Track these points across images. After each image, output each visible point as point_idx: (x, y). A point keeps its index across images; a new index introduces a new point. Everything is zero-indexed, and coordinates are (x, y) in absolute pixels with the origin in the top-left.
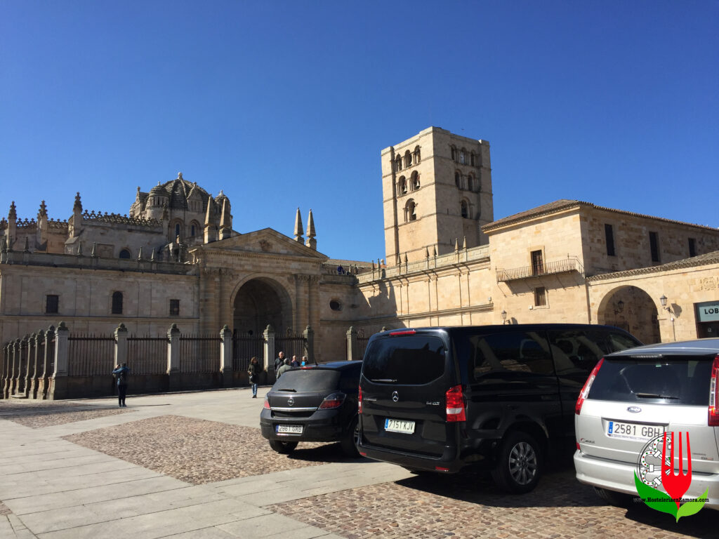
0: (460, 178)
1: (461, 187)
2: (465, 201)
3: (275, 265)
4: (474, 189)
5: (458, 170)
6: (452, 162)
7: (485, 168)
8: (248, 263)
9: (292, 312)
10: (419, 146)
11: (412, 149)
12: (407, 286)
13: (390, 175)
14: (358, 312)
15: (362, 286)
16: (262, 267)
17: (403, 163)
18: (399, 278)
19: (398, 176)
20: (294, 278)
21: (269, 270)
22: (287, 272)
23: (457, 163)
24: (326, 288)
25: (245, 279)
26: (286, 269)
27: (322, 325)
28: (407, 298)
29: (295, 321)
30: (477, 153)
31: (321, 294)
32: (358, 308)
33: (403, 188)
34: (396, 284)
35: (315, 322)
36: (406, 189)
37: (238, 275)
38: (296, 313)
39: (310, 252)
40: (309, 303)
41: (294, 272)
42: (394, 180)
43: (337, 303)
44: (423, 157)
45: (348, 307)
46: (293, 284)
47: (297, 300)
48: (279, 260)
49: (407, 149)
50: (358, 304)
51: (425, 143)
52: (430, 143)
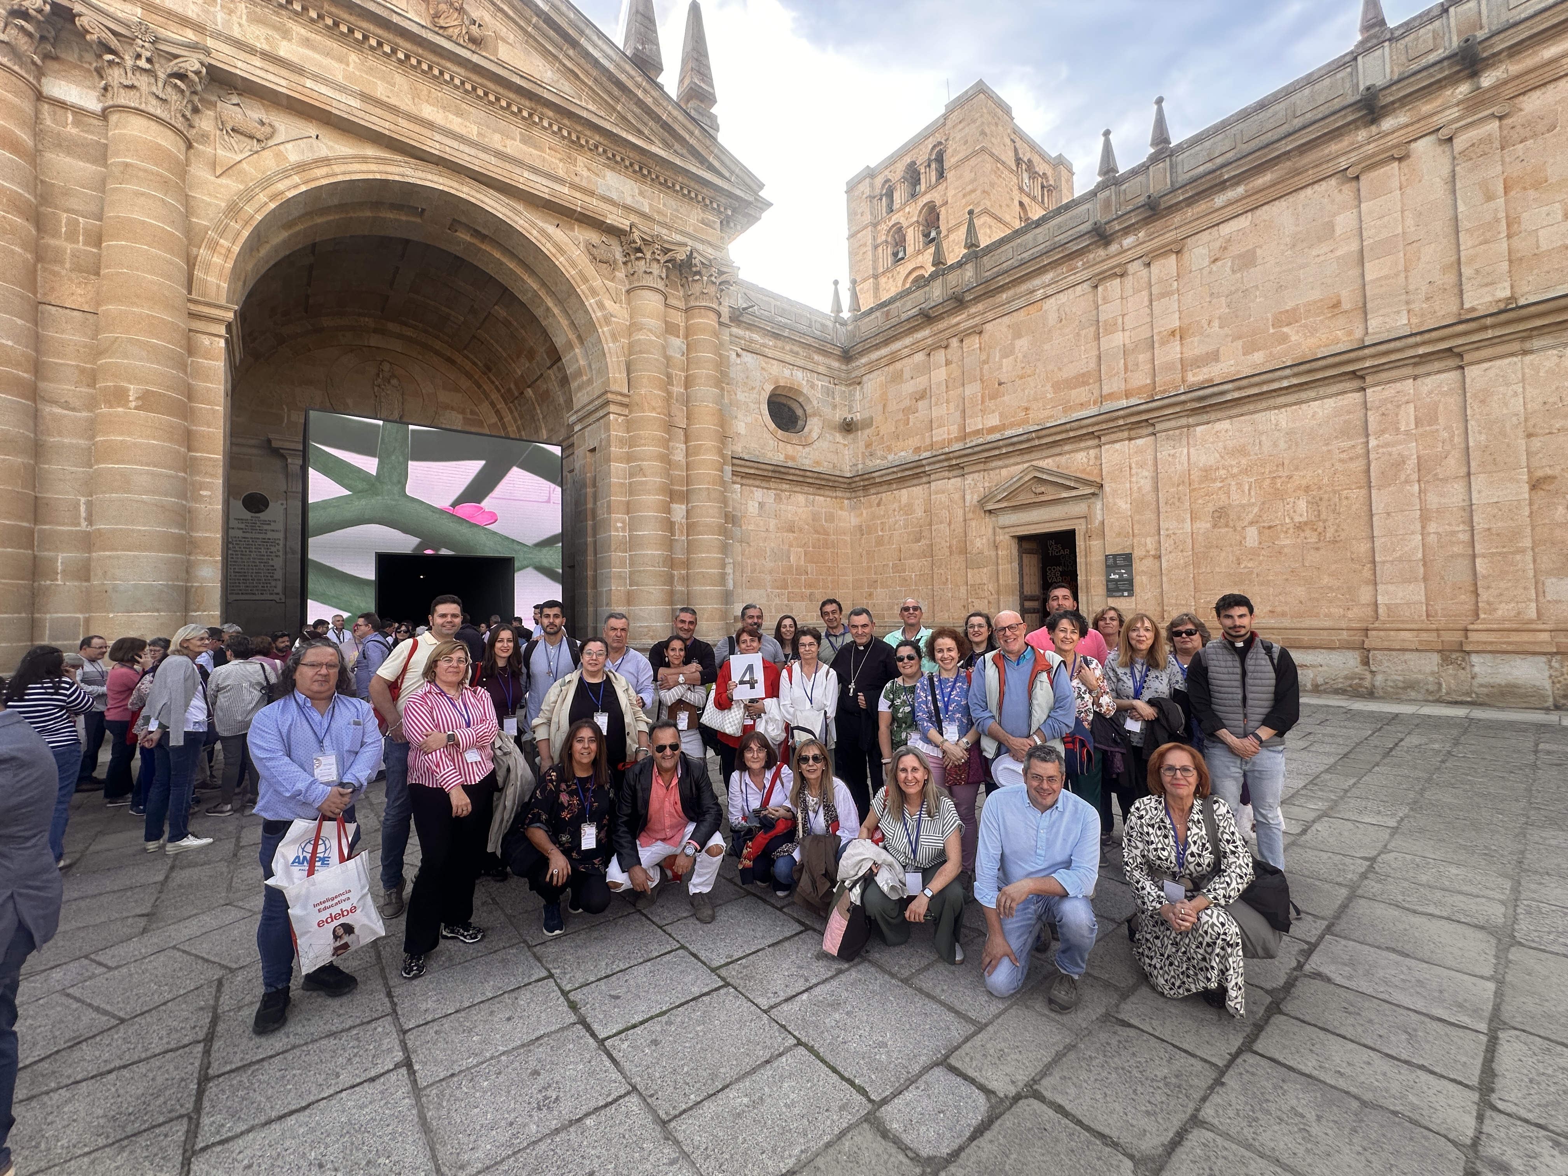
3: (514, 146)
9: (607, 403)
10: (940, 143)
11: (922, 156)
12: (1177, 253)
13: (865, 227)
14: (868, 445)
15: (887, 342)
16: (430, 125)
17: (896, 196)
18: (1117, 228)
19: (884, 227)
20: (618, 253)
21: (477, 162)
22: (578, 201)
23: (1021, 189)
24: (755, 337)
25: (324, 171)
26: (573, 186)
27: (739, 479)
28: (1177, 315)
29: (622, 442)
30: (1052, 182)
31: (734, 355)
32: (867, 432)
33: (895, 254)
34: (1085, 275)
35: (711, 457)
36: (901, 255)
37: (263, 124)
38: (626, 406)
39: (692, 141)
40: (687, 377)
41: (614, 218)
42: (874, 238)
43: (790, 409)
44: (953, 160)
45: (828, 425)
46: (612, 280)
47: (631, 348)
48: (536, 132)
49: (908, 160)
50: (866, 415)
51: (961, 126)
52: (974, 121)
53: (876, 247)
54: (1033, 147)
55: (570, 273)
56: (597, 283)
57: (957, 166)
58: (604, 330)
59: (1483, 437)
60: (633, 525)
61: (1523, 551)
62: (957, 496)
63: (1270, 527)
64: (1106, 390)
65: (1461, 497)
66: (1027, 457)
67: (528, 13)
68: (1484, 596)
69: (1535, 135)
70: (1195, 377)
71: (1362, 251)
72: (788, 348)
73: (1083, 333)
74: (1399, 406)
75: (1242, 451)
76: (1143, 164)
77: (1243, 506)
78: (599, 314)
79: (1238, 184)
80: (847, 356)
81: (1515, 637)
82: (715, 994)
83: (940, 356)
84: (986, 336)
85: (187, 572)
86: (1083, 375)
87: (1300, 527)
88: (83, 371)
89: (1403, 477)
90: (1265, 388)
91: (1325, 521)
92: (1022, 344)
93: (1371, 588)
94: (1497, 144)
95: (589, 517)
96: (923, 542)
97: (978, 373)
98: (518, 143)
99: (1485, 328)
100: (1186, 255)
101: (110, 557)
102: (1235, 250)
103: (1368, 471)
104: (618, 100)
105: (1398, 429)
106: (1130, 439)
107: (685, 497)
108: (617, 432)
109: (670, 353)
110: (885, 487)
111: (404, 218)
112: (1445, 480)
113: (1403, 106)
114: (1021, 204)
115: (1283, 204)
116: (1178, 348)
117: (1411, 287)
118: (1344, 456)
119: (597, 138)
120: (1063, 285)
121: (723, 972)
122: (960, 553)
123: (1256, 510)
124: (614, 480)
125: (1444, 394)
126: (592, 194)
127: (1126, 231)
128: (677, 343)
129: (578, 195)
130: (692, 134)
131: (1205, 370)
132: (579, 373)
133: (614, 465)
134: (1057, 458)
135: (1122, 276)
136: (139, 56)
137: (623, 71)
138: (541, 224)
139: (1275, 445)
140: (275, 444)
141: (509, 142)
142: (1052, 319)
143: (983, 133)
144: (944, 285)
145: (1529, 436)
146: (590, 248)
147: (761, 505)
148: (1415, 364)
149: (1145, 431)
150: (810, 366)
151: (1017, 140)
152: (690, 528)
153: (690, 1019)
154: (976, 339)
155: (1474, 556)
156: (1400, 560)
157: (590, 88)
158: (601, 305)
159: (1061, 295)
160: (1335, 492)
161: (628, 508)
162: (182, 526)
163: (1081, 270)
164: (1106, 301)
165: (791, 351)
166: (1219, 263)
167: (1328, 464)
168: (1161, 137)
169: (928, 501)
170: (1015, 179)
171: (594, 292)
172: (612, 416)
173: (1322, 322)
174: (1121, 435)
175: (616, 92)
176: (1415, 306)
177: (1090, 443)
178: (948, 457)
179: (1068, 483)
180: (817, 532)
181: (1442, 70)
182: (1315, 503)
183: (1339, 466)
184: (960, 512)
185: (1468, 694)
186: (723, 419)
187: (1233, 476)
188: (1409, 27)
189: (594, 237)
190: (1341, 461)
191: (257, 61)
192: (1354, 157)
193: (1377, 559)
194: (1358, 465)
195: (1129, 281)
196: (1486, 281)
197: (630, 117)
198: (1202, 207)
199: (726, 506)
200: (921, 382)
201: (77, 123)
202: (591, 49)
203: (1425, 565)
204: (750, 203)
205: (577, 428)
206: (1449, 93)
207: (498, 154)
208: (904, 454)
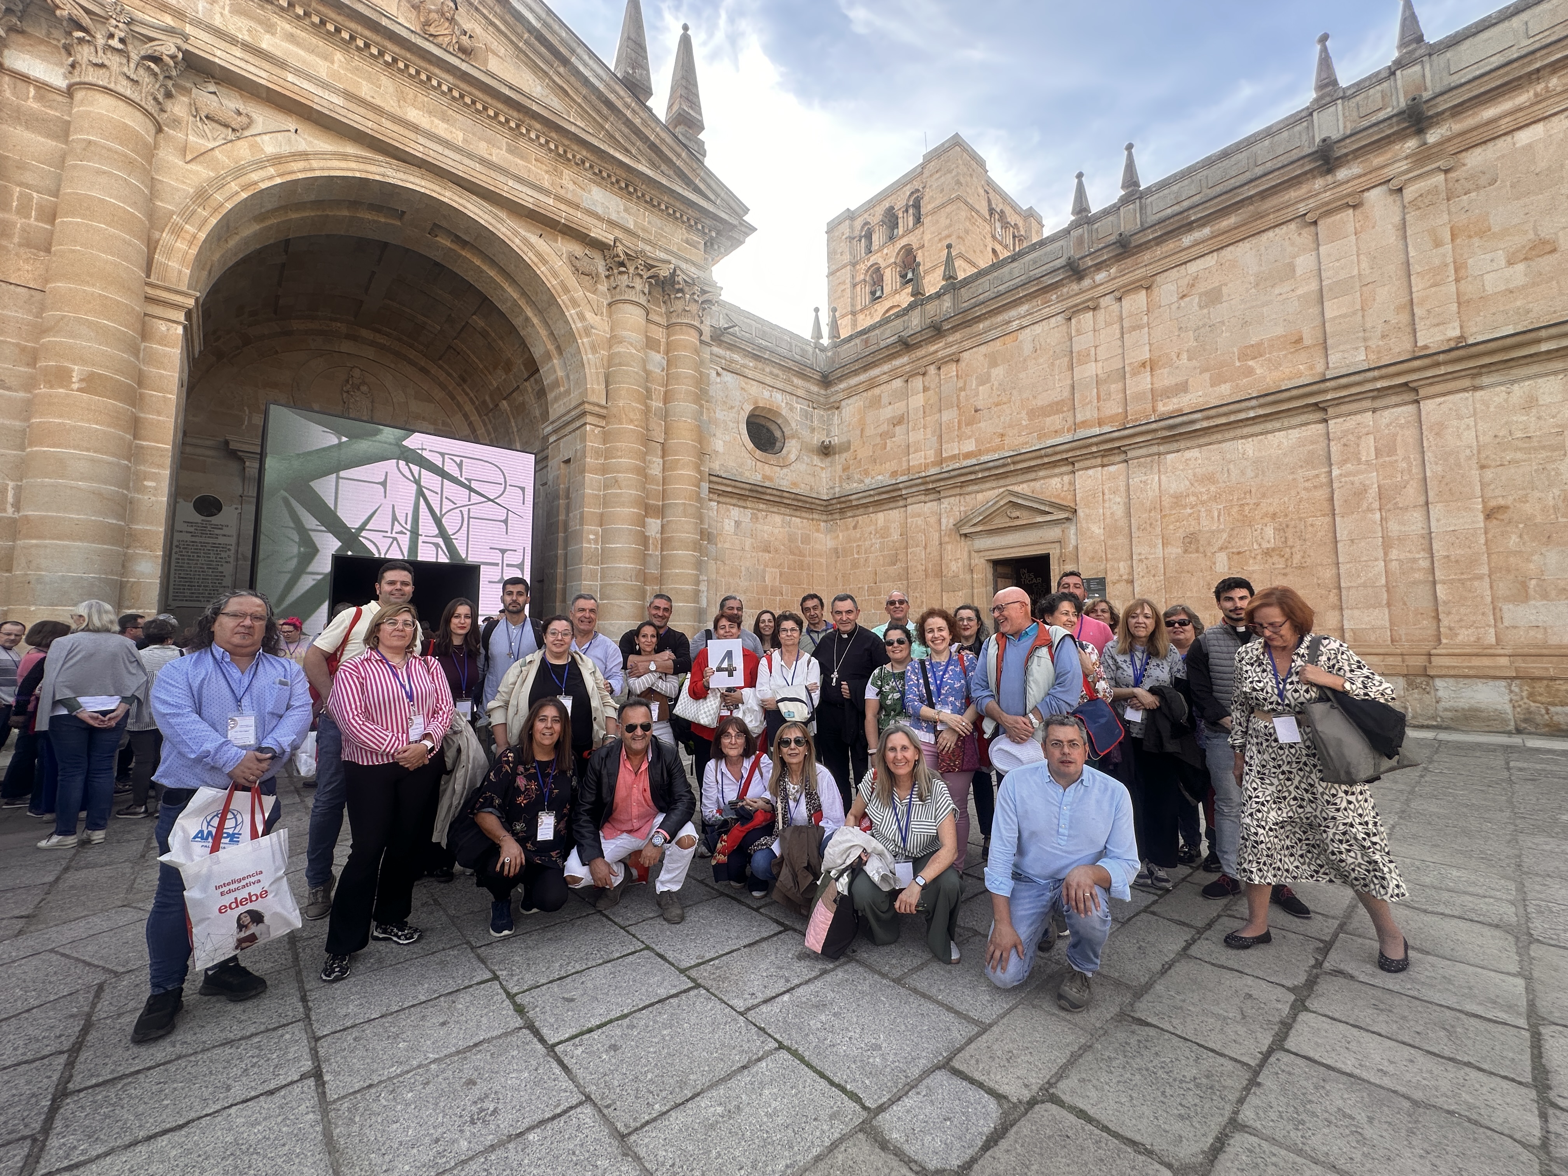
3: (500, 155)
9: (584, 414)
10: (918, 191)
11: (900, 202)
12: (1147, 289)
13: (844, 266)
14: (845, 469)
15: (866, 368)
16: (415, 128)
17: (875, 237)
18: (1090, 264)
19: (862, 267)
20: (600, 266)
21: (461, 167)
22: (563, 213)
23: (994, 237)
24: (736, 357)
25: (301, 165)
26: (558, 198)
27: (715, 497)
28: (1147, 348)
29: (598, 453)
30: (1023, 233)
31: (714, 374)
32: (845, 455)
33: (873, 293)
34: (1059, 308)
35: (689, 472)
36: (878, 294)
37: (239, 113)
38: (603, 417)
39: (678, 163)
40: (666, 393)
41: (598, 232)
42: (853, 277)
43: (768, 430)
44: (930, 207)
45: (806, 448)
46: (594, 292)
47: (610, 361)
48: (522, 143)
49: (886, 204)
50: (844, 439)
51: (938, 175)
52: (950, 172)
53: (854, 286)
54: (1005, 198)
55: (552, 283)
56: (579, 294)
57: (934, 212)
58: (584, 342)
59: (1440, 468)
60: (605, 537)
61: (1480, 578)
62: (933, 520)
63: (1239, 553)
64: (1079, 418)
65: (1420, 525)
66: (1002, 482)
67: (520, 29)
68: (1445, 621)
69: (1478, 188)
70: (1165, 407)
71: (1321, 290)
72: (768, 370)
73: (1058, 362)
74: (1359, 438)
75: (1210, 479)
76: (1114, 205)
77: (1213, 532)
78: (579, 325)
79: (1204, 225)
80: (826, 381)
81: (1476, 662)
82: (684, 996)
83: (918, 383)
84: (963, 364)
85: (123, 566)
86: (1057, 403)
87: (1267, 553)
88: (23, 349)
89: (1365, 505)
90: (1232, 418)
91: (1291, 547)
92: (998, 373)
93: (1337, 613)
94: (1443, 195)
95: (561, 528)
96: (899, 565)
97: (955, 399)
98: (503, 152)
99: (1438, 364)
100: (1156, 291)
101: (37, 546)
102: (1202, 287)
103: (1332, 499)
104: (606, 119)
105: (1359, 459)
106: (1103, 466)
107: (661, 512)
108: (593, 443)
109: (650, 367)
110: (861, 511)
111: (383, 220)
112: (1406, 509)
113: (1356, 158)
114: (994, 251)
115: (1245, 246)
116: (1149, 379)
117: (1368, 325)
118: (1307, 484)
119: (585, 153)
120: (1037, 317)
121: (693, 973)
122: (936, 575)
123: (1225, 536)
124: (588, 491)
125: (1402, 427)
126: (577, 207)
127: (1099, 267)
128: (657, 358)
129: (563, 207)
130: (679, 156)
131: (1175, 400)
132: (556, 384)
133: (588, 476)
134: (1032, 484)
135: (1094, 309)
136: (111, 36)
137: (614, 91)
138: (523, 232)
139: (1243, 473)
140: (233, 446)
141: (495, 151)
142: (1028, 348)
143: (958, 183)
144: (923, 314)
145: (1482, 467)
146: (573, 260)
147: (738, 523)
148: (1374, 398)
149: (1118, 459)
150: (789, 388)
151: (991, 191)
152: (665, 543)
153: (655, 1022)
154: (954, 366)
155: (1434, 583)
156: (1364, 586)
157: (580, 105)
158: (582, 317)
159: (1036, 326)
160: (1300, 519)
161: (602, 520)
162: (122, 517)
163: (1055, 303)
164: (1079, 333)
165: (771, 373)
166: (1187, 299)
167: (1293, 493)
168: (1131, 180)
169: (905, 525)
170: (988, 227)
171: (575, 303)
172: (588, 427)
173: (1285, 356)
174: (1093, 462)
175: (605, 110)
176: (1372, 344)
177: (1064, 469)
178: (925, 480)
179: (1042, 508)
180: (793, 554)
181: (1391, 126)
182: (1281, 530)
183: (1304, 494)
184: (936, 536)
185: (1434, 718)
186: (702, 436)
187: (1203, 503)
188: (1361, 87)
189: (577, 249)
190: (1305, 489)
191: (238, 52)
192: (1312, 203)
193: (1343, 585)
194: (1321, 494)
195: (1101, 315)
196: (1436, 321)
197: (617, 136)
198: (1170, 246)
199: (702, 522)
200: (899, 408)
201: (39, 98)
202: (581, 68)
203: (1388, 591)
204: (735, 226)
205: (552, 439)
206: (1397, 147)
207: (483, 161)
208: (881, 478)
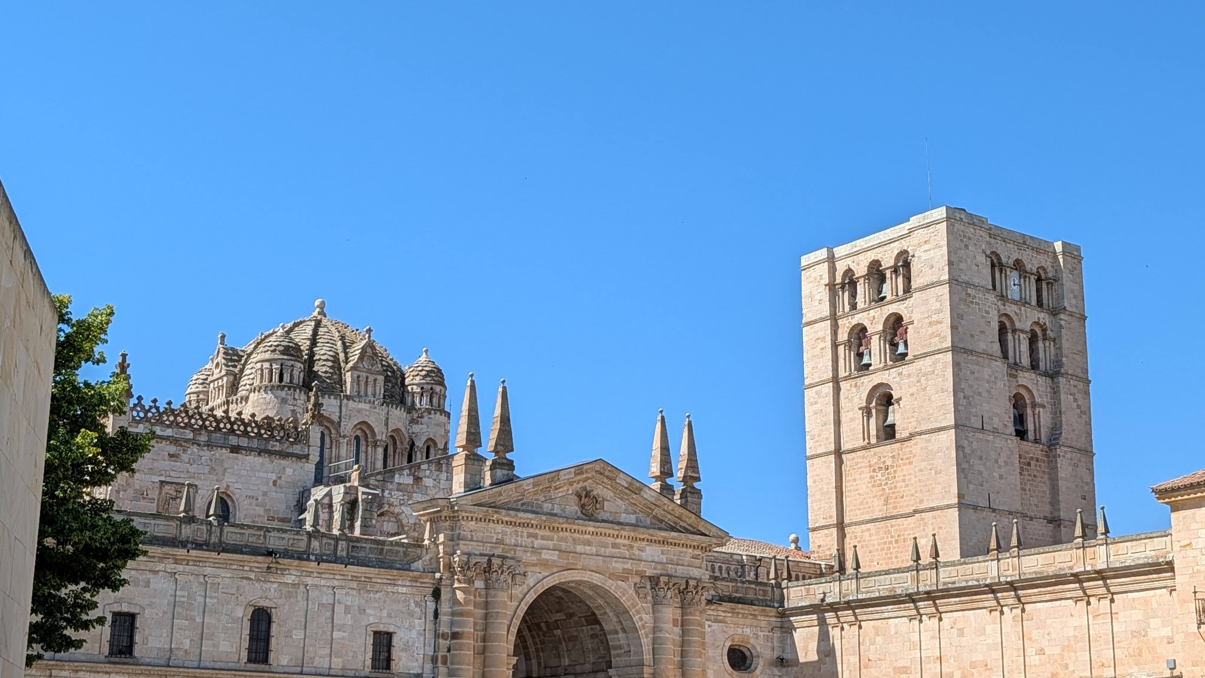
0: (1010, 337)
1: (1011, 360)
2: (1023, 398)
3: (609, 551)
4: (1042, 365)
5: (1006, 315)
6: (991, 298)
7: (1071, 315)
8: (550, 544)
9: (642, 673)
10: (906, 252)
11: (888, 259)
12: (939, 618)
13: (824, 319)
15: (807, 612)
19: (845, 326)
20: (648, 585)
22: (634, 569)
23: (1004, 299)
24: (720, 612)
25: (541, 586)
26: (632, 562)
28: (939, 650)
30: (1050, 275)
31: (707, 627)
33: (860, 356)
37: (525, 575)
38: (652, 674)
40: (682, 650)
41: (649, 572)
42: (835, 334)
43: (742, 655)
44: (919, 280)
45: (768, 663)
46: (646, 602)
47: (655, 642)
48: (617, 540)
49: (872, 256)
50: (794, 656)
51: (926, 247)
52: (939, 247)
53: (835, 346)
54: (1022, 242)
55: (627, 605)
56: (639, 606)
57: (923, 288)
73: (906, 644)
78: (640, 624)
83: (838, 632)
84: (862, 629)
94: (1021, 618)
97: (858, 650)
102: (958, 626)
104: (653, 510)
114: (1005, 317)
116: (940, 667)
119: (645, 536)
120: (896, 614)
126: (640, 562)
129: (634, 566)
132: (620, 647)
137: (658, 500)
138: (615, 583)
142: (892, 631)
143: (949, 263)
144: (840, 588)
146: (637, 588)
150: (755, 624)
154: (857, 629)
157: (641, 508)
159: (895, 619)
163: (904, 610)
164: (913, 631)
165: (743, 616)
166: (953, 630)
171: (637, 611)
173: (983, 671)
189: (638, 580)
197: (658, 516)
201: (479, 595)
202: (644, 495)
207: (603, 558)
